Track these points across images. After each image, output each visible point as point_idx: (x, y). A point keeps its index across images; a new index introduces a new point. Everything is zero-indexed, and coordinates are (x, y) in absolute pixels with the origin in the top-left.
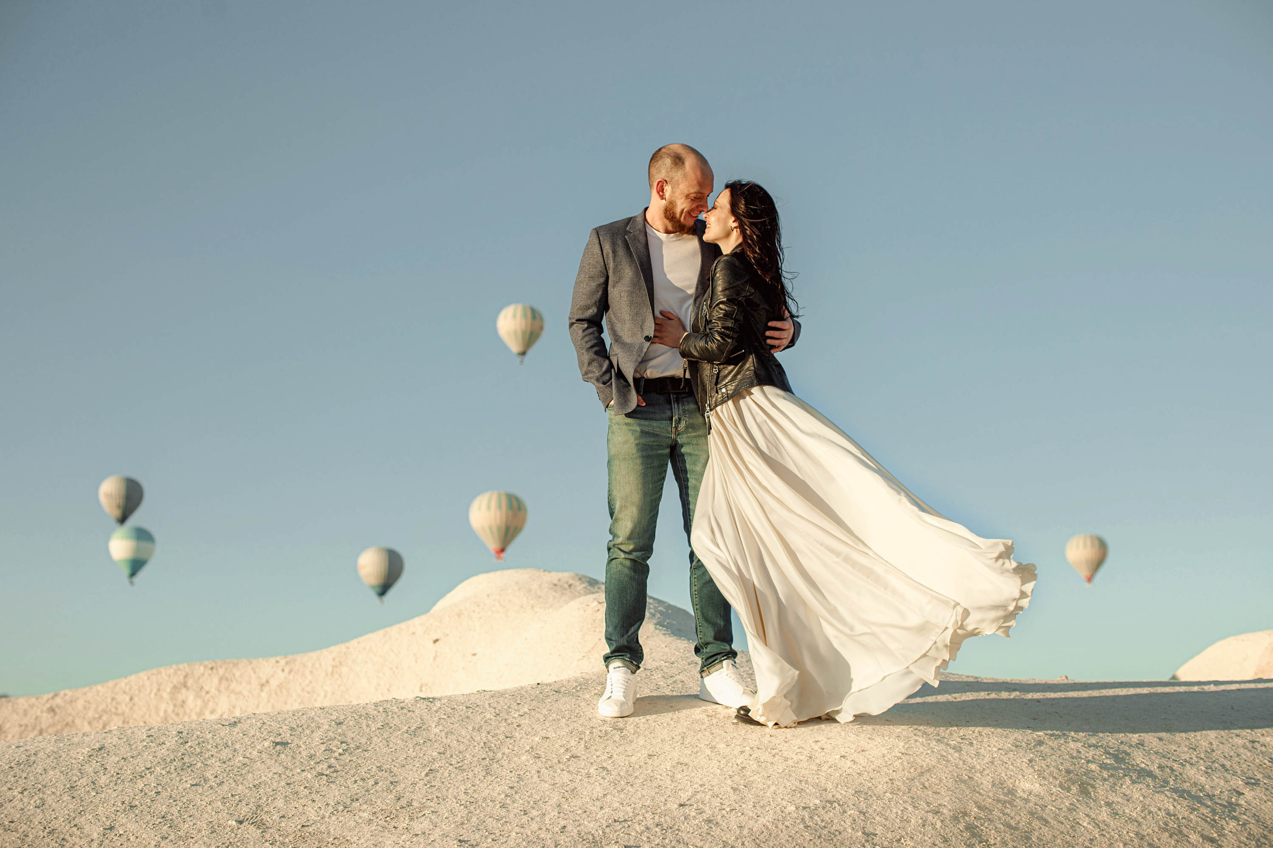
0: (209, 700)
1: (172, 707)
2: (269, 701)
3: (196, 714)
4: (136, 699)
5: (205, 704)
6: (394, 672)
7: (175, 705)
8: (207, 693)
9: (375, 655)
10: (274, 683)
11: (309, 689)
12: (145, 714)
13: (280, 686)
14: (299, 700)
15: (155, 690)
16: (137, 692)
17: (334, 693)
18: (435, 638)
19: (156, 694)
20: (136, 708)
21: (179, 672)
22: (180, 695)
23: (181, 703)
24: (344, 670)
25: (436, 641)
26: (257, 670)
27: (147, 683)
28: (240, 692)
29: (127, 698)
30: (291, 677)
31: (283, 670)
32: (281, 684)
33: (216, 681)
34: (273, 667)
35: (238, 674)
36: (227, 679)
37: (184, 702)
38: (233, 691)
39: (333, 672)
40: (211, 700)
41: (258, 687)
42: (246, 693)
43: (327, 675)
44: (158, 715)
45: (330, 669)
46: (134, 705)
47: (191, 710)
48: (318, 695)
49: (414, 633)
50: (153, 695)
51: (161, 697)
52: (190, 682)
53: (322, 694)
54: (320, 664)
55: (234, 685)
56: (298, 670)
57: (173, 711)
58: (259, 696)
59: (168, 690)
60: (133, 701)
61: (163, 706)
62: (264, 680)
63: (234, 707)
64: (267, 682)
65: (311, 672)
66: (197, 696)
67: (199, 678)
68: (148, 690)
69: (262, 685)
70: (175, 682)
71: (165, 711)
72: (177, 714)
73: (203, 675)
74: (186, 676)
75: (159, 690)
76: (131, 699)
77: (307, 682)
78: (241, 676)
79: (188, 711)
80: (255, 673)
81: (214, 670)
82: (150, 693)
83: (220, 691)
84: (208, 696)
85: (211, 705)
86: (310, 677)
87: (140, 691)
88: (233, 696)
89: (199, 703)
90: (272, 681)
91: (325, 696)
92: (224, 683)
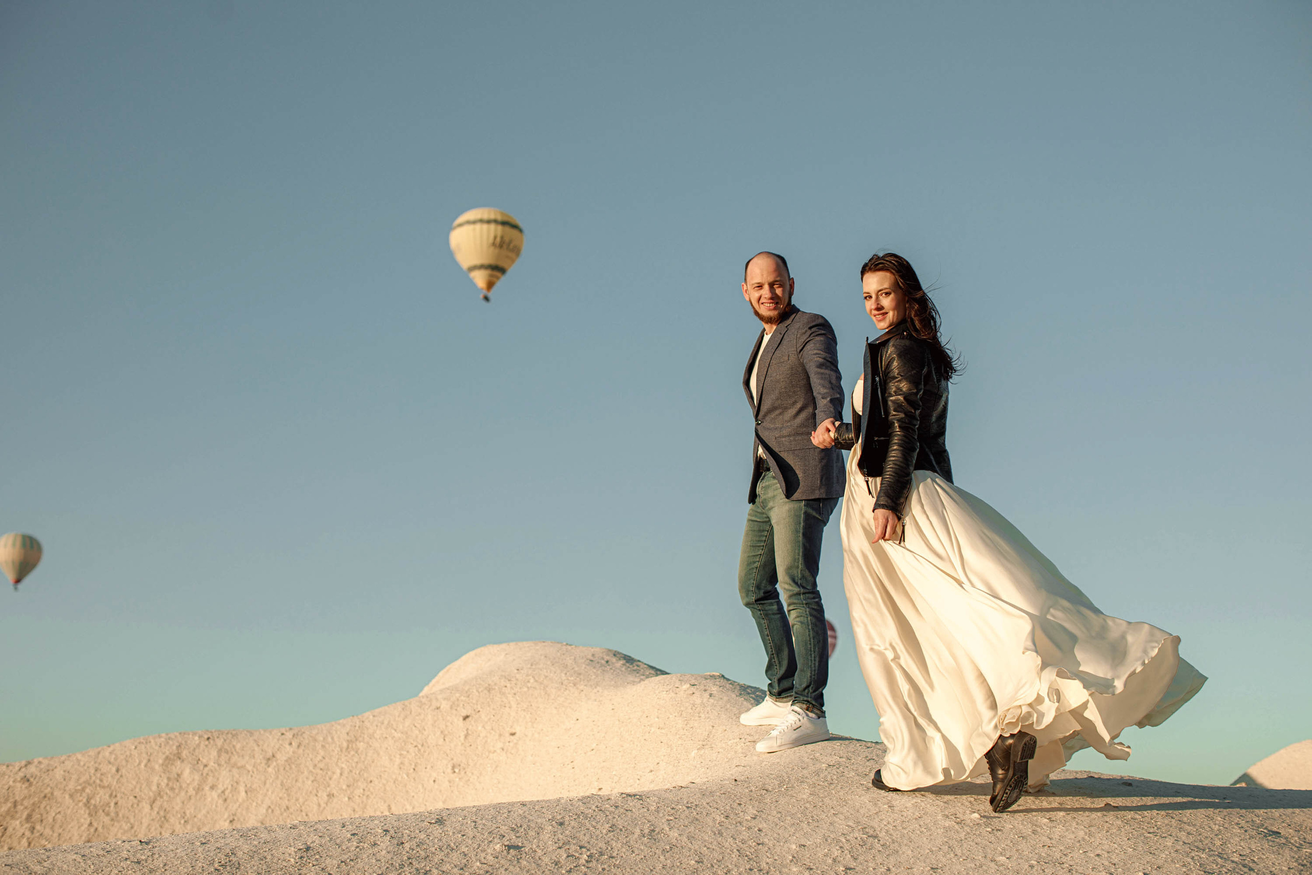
0: (207, 774)
1: (166, 781)
2: (277, 778)
3: (194, 789)
4: (123, 771)
5: (204, 779)
6: (419, 750)
7: (169, 779)
8: (206, 766)
9: (395, 730)
10: (281, 758)
11: (322, 765)
12: (135, 787)
13: (289, 761)
14: (312, 778)
15: (145, 762)
16: (124, 763)
17: (351, 771)
18: (464, 714)
19: (146, 766)
20: (124, 780)
21: (171, 742)
22: (173, 768)
23: (176, 776)
24: (361, 746)
25: (466, 718)
26: (261, 743)
27: (135, 753)
28: (243, 767)
29: (114, 769)
30: (301, 751)
31: (291, 744)
32: (290, 758)
33: (214, 753)
34: (278, 740)
35: (238, 746)
36: (227, 752)
37: (178, 775)
38: (235, 765)
39: (348, 748)
40: (210, 773)
41: (264, 762)
42: (249, 768)
43: (341, 751)
44: (151, 790)
45: (345, 744)
46: (121, 776)
47: (188, 785)
48: (334, 773)
49: (438, 708)
50: (142, 766)
51: (153, 769)
52: (185, 753)
53: (338, 771)
54: (332, 738)
55: (235, 758)
56: (308, 744)
57: (168, 785)
58: (265, 771)
59: (161, 761)
60: (120, 773)
61: (155, 779)
62: (270, 754)
63: (237, 783)
64: (274, 756)
65: (323, 746)
66: (194, 769)
67: (194, 749)
68: (137, 761)
69: (269, 759)
70: (167, 753)
71: (158, 785)
72: (172, 789)
73: (198, 745)
74: (179, 746)
75: (149, 760)
76: (118, 770)
77: (319, 758)
78: (243, 748)
79: (184, 786)
80: (258, 745)
81: (211, 741)
82: (139, 764)
83: (219, 765)
84: (206, 769)
85: (210, 780)
86: (322, 753)
87: (127, 761)
88: (235, 771)
89: (197, 777)
90: (278, 756)
91: (341, 774)
92: (224, 756)
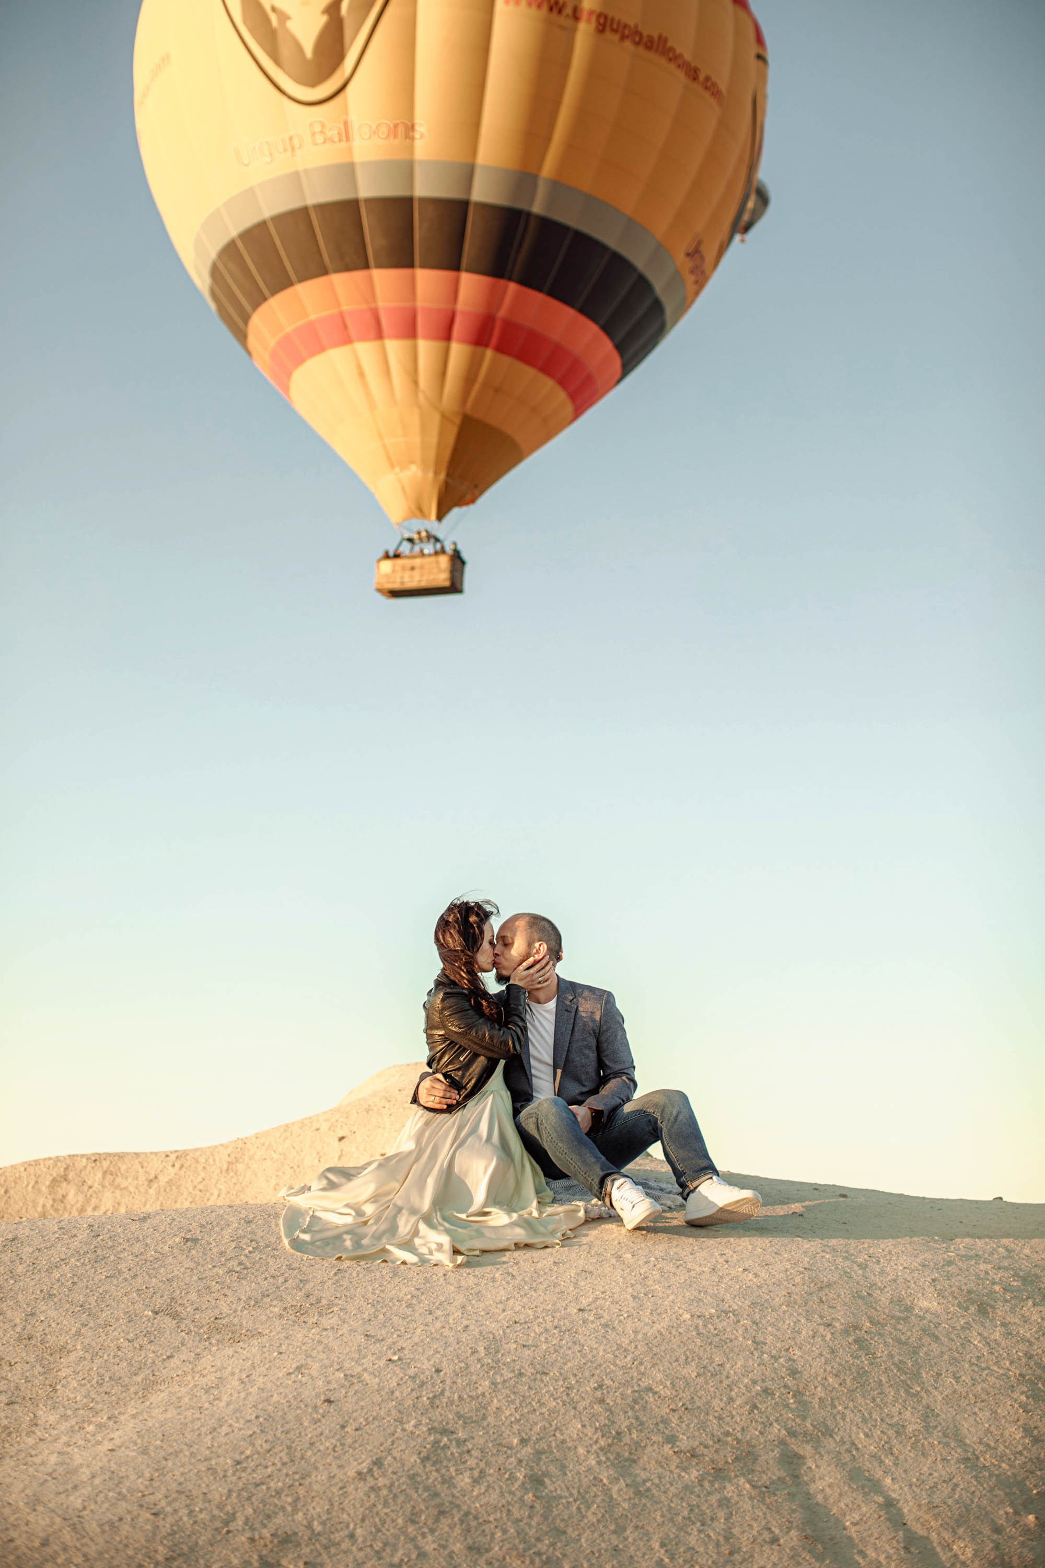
0: (91, 1196)
1: (51, 1202)
2: (158, 1199)
3: (77, 1210)
4: (12, 1192)
5: (88, 1200)
6: (295, 1171)
7: (54, 1200)
8: (90, 1187)
9: (275, 1152)
10: (163, 1179)
11: (200, 1187)
12: (22, 1208)
13: (170, 1183)
14: (190, 1199)
15: (32, 1183)
16: (13, 1185)
17: (228, 1192)
18: (340, 1136)
19: (33, 1187)
20: (12, 1201)
21: (59, 1164)
22: (59, 1189)
23: (61, 1197)
24: (241, 1167)
25: (342, 1139)
26: (145, 1164)
27: (24, 1174)
28: (126, 1188)
30: (182, 1173)
31: (173, 1166)
32: (171, 1180)
33: (99, 1175)
34: (162, 1161)
35: (123, 1168)
36: (112, 1174)
37: (64, 1196)
38: (117, 1187)
39: (228, 1169)
40: (94, 1195)
41: (146, 1183)
42: (132, 1189)
43: (221, 1172)
44: (36, 1210)
45: (225, 1167)
46: (9, 1198)
47: (72, 1206)
48: (212, 1194)
49: (317, 1130)
50: (30, 1188)
51: (40, 1191)
52: (71, 1175)
53: (216, 1193)
54: (214, 1160)
55: (119, 1180)
56: (190, 1166)
57: (52, 1206)
58: (147, 1192)
59: (48, 1183)
60: (8, 1194)
61: (41, 1201)
62: (152, 1176)
63: (119, 1204)
64: (156, 1178)
65: (204, 1168)
66: (79, 1191)
67: (81, 1172)
68: (26, 1183)
69: (151, 1181)
70: (55, 1175)
71: (44, 1206)
72: (57, 1210)
73: (85, 1167)
74: (66, 1169)
75: (37, 1182)
76: (6, 1192)
77: (200, 1179)
78: (127, 1170)
79: (68, 1207)
80: (142, 1167)
81: (98, 1162)
82: (27, 1185)
83: (103, 1186)
84: (91, 1190)
85: (94, 1201)
86: (202, 1174)
87: (16, 1183)
88: (118, 1192)
89: (81, 1198)
90: (160, 1177)
91: (219, 1196)
92: (109, 1178)
